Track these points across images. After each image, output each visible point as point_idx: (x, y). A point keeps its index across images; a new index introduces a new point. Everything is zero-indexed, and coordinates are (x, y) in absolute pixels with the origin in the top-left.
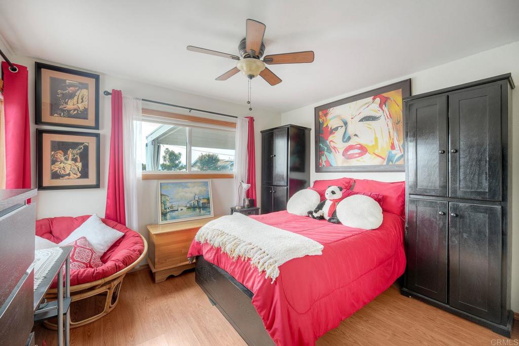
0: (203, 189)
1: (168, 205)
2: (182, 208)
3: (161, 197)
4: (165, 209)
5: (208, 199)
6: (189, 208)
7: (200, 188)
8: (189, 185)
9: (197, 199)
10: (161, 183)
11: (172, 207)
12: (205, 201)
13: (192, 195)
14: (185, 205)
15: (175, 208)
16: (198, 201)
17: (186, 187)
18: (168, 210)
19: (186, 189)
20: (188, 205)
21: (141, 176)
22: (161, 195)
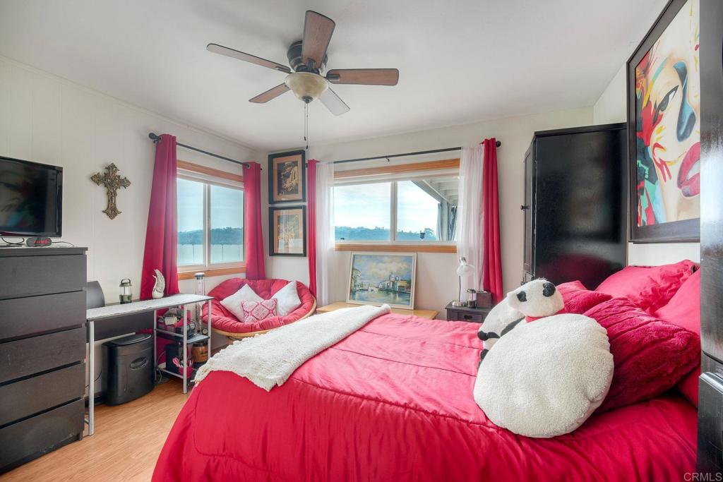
0: (403, 266)
1: (359, 282)
2: (373, 288)
3: (352, 272)
4: (355, 286)
5: (409, 282)
6: (381, 290)
7: (400, 265)
8: (386, 259)
9: (393, 279)
10: (354, 256)
11: (362, 285)
12: (404, 284)
13: (387, 274)
14: (376, 285)
15: (365, 287)
16: (393, 282)
17: (382, 262)
18: (357, 288)
19: (381, 265)
20: (381, 286)
21: (334, 246)
22: (353, 269)
